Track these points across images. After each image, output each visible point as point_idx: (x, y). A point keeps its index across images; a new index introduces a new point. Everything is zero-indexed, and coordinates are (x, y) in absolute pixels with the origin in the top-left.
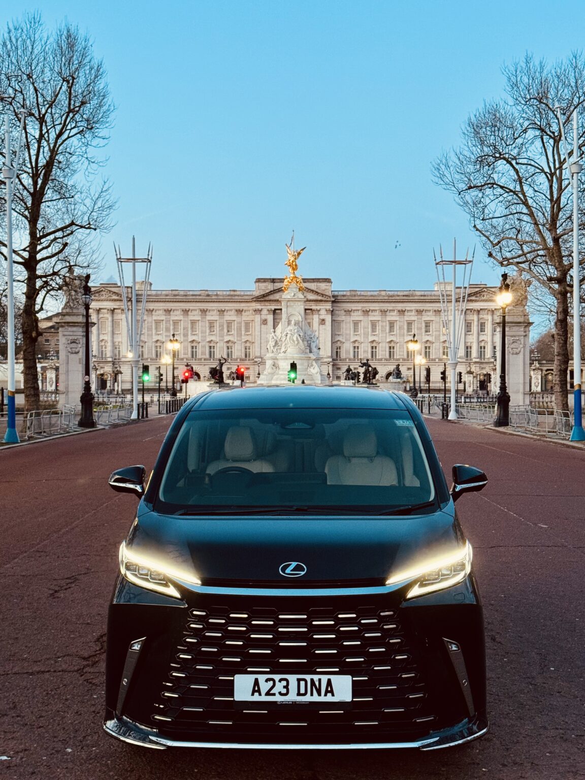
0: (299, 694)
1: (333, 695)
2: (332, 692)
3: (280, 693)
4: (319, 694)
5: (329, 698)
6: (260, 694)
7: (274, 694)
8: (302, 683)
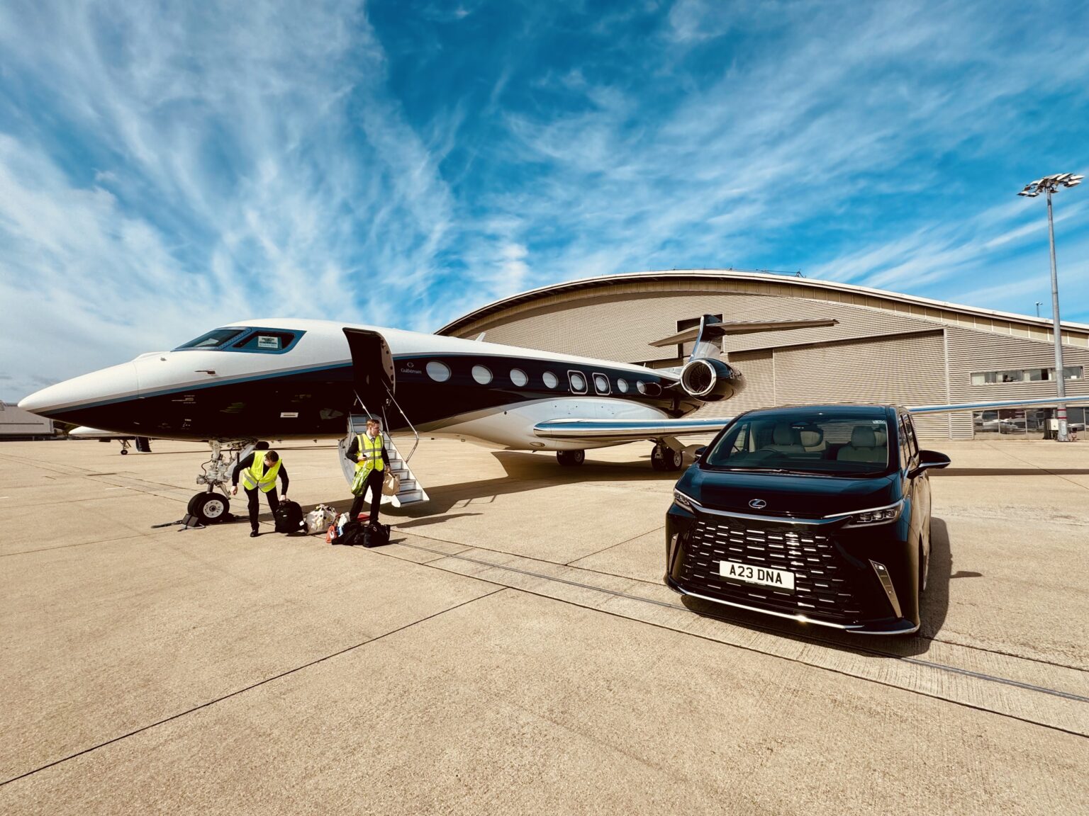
0: (759, 579)
1: (781, 583)
2: (780, 581)
3: (747, 576)
4: (772, 581)
5: (778, 585)
6: (735, 574)
7: (743, 576)
8: (761, 573)
